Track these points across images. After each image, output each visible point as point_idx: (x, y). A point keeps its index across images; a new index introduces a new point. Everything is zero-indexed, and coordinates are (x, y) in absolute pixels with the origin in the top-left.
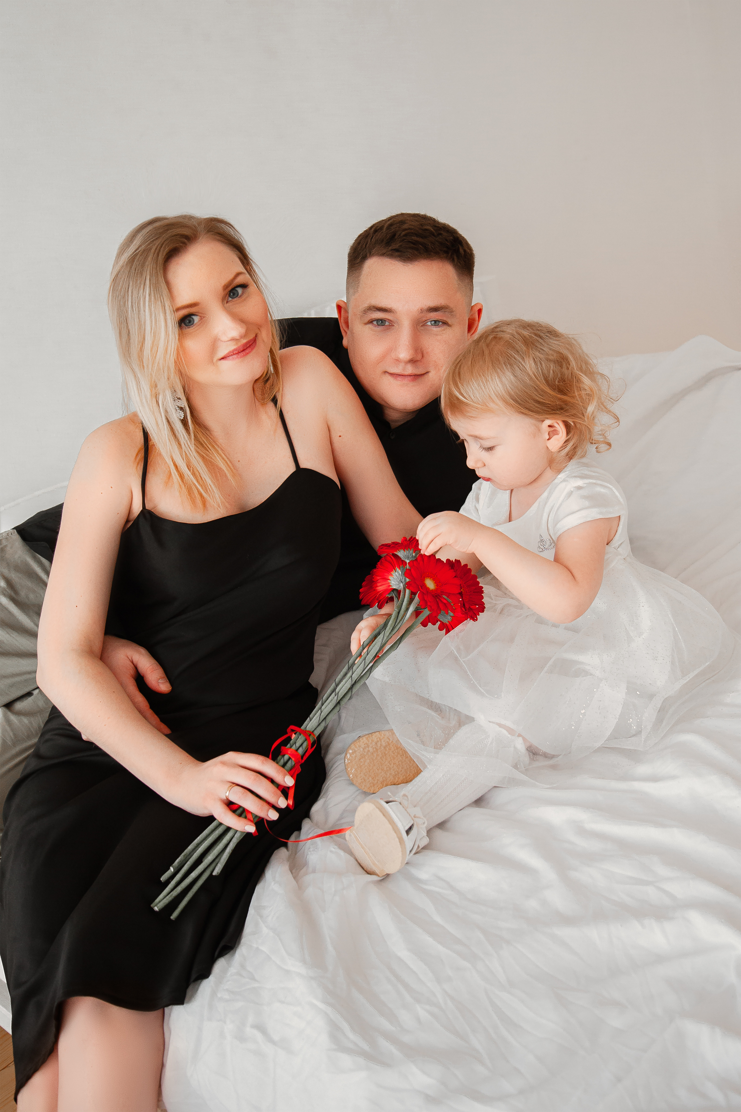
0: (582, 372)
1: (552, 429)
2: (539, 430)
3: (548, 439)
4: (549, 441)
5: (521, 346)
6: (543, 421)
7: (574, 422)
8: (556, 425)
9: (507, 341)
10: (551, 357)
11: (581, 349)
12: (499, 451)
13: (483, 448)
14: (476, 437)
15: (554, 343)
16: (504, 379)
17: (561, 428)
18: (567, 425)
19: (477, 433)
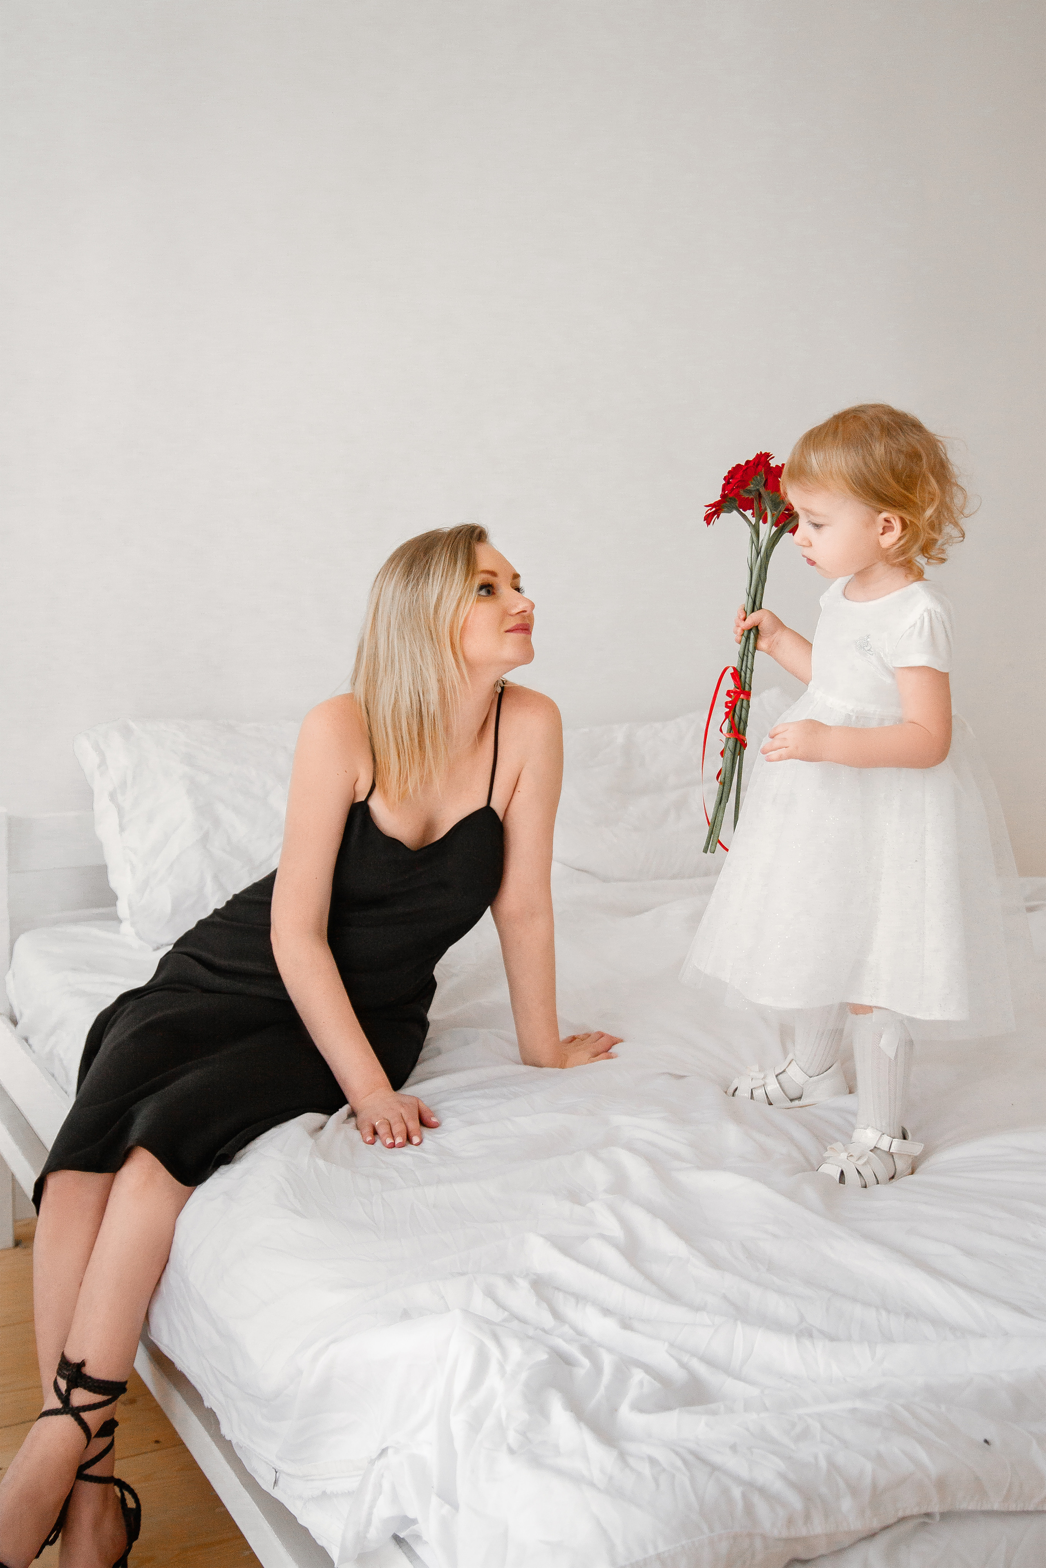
0: (933, 473)
1: (887, 524)
2: (874, 521)
3: (882, 534)
4: (883, 536)
5: (877, 432)
6: (880, 512)
7: (911, 521)
8: (893, 521)
9: (864, 422)
10: (904, 449)
11: (945, 455)
12: (826, 531)
13: (812, 523)
14: (808, 511)
15: (914, 439)
16: (848, 458)
17: (897, 525)
18: (902, 520)
19: (808, 507)
